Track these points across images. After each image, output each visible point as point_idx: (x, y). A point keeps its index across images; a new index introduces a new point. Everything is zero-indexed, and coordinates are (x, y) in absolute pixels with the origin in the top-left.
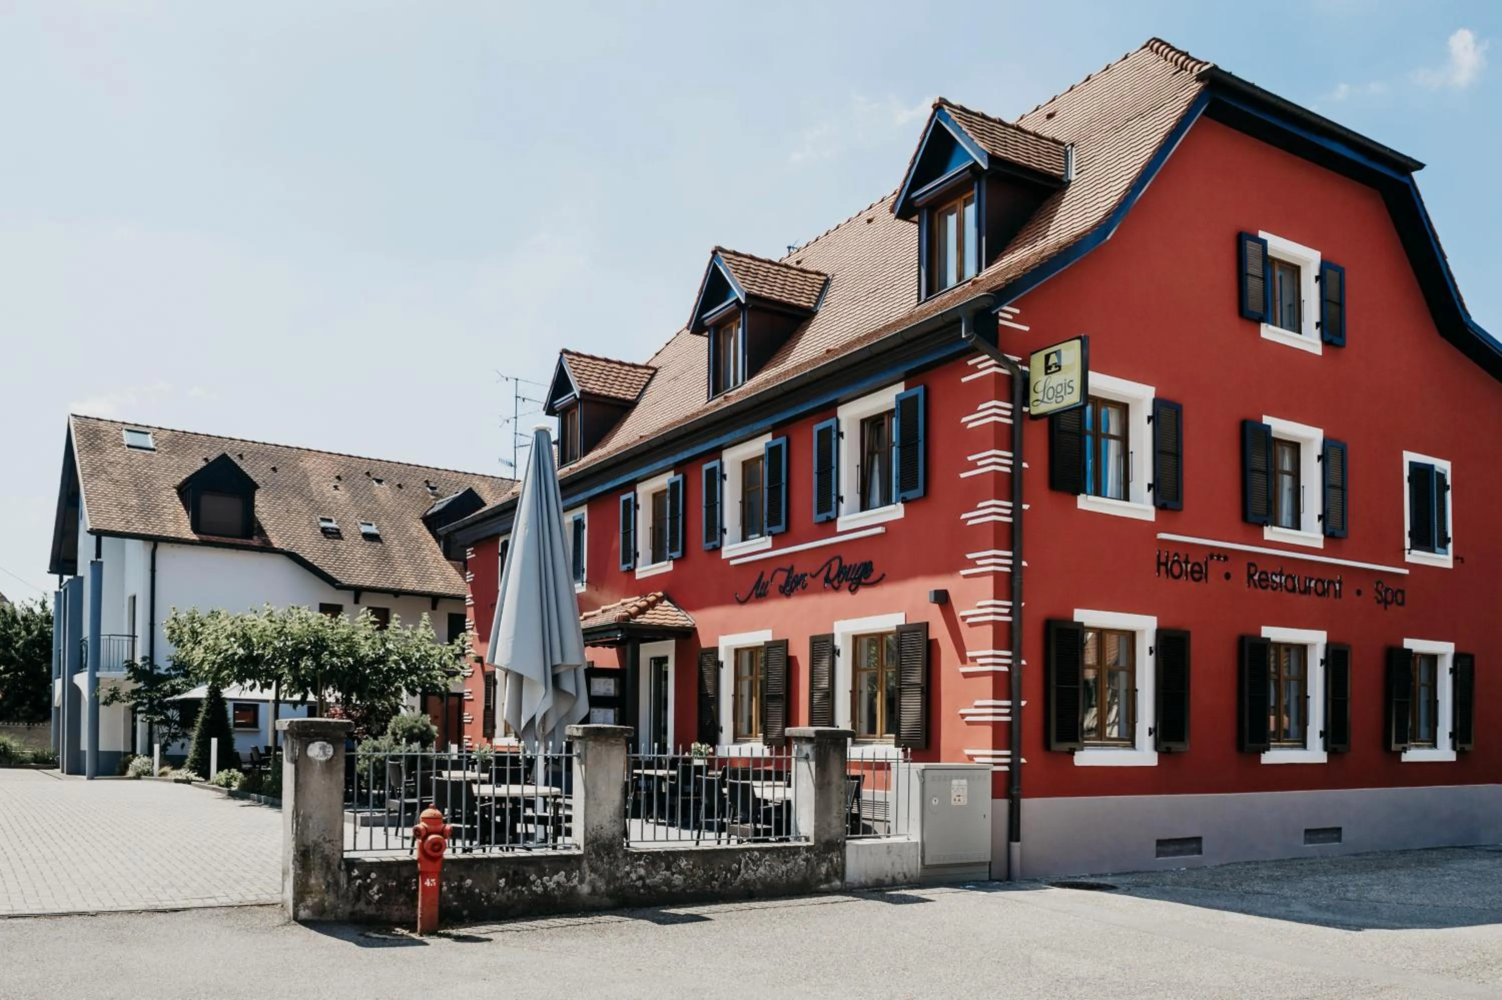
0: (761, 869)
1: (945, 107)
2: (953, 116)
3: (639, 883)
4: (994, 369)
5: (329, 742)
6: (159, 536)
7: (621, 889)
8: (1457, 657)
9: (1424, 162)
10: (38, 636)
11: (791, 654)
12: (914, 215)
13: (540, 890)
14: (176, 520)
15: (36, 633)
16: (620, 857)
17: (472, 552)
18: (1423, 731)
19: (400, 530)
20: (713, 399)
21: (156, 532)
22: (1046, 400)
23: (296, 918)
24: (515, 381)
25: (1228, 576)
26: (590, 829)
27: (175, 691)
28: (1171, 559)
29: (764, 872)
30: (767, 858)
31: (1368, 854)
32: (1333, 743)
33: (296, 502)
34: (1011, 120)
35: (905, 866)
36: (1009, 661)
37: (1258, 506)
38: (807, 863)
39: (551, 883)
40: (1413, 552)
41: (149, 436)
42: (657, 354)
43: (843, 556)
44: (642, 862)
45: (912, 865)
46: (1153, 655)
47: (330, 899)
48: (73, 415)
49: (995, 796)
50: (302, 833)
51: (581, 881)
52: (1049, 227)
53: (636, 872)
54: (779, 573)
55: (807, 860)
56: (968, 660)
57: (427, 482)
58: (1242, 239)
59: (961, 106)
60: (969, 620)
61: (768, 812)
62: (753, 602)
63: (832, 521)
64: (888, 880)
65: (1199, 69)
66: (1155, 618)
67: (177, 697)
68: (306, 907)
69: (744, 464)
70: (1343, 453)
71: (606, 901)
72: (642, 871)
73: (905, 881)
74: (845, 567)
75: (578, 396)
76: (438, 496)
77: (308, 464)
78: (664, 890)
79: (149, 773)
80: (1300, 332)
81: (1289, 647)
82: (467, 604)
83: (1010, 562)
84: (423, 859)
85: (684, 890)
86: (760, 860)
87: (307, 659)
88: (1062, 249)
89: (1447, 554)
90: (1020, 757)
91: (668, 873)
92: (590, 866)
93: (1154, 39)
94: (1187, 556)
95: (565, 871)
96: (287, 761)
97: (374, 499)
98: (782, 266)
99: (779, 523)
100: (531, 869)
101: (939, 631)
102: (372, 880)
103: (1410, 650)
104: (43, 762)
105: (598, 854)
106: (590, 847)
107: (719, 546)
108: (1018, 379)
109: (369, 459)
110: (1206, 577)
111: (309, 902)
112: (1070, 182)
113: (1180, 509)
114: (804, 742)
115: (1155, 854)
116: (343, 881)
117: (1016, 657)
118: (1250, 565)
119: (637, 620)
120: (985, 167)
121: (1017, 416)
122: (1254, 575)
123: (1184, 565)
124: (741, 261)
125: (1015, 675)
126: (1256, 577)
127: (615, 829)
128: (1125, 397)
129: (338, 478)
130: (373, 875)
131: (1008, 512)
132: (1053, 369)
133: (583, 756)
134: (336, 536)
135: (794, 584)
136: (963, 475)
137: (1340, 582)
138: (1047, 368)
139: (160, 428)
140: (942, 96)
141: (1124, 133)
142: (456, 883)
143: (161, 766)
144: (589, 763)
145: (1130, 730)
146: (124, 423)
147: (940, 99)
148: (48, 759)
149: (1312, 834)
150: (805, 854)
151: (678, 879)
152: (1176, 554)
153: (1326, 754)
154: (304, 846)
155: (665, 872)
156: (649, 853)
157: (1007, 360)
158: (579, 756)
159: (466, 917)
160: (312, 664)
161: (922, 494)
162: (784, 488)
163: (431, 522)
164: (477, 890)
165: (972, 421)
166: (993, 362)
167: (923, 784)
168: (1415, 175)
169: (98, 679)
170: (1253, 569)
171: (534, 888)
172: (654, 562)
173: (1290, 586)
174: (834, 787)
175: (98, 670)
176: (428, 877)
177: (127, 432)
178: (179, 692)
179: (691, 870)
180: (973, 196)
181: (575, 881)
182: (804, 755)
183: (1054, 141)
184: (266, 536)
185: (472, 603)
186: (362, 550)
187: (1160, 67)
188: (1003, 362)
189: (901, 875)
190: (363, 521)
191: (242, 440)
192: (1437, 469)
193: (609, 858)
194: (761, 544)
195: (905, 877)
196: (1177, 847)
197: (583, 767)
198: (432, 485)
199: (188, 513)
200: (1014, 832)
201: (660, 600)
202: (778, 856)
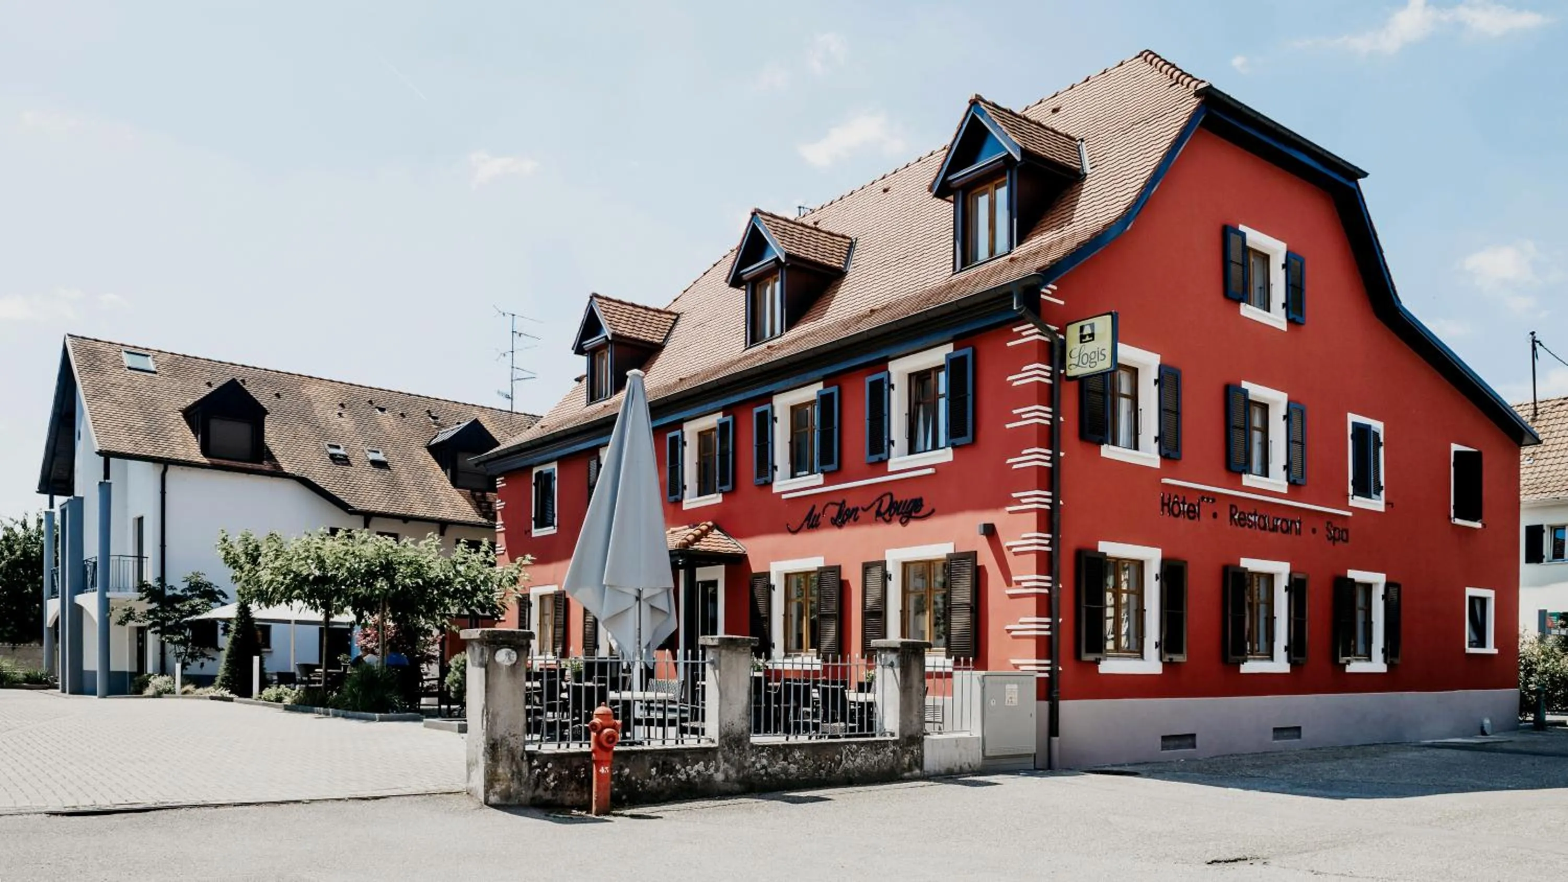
0: (858, 760)
1: (980, 103)
2: (988, 112)
3: (762, 772)
4: (1037, 337)
5: (513, 649)
6: (169, 459)
7: (748, 777)
8: (1388, 585)
9: (1367, 171)
10: (21, 555)
11: (843, 578)
12: (949, 195)
13: (684, 777)
14: (185, 443)
15: (18, 553)
16: (748, 749)
17: (503, 482)
18: (1361, 648)
19: (407, 457)
20: (750, 347)
21: (165, 454)
22: (1081, 364)
23: (486, 803)
24: (511, 316)
25: (1215, 515)
26: (723, 725)
27: (194, 611)
28: (1172, 500)
29: (860, 762)
30: (863, 750)
31: (1321, 748)
32: (1294, 656)
33: (303, 429)
34: (1018, 111)
35: (970, 758)
36: (1049, 585)
37: (1238, 458)
38: (894, 755)
39: (693, 772)
40: (1355, 497)
41: (149, 358)
42: (675, 300)
43: (894, 494)
44: (765, 754)
45: (974, 757)
46: (1159, 581)
47: (514, 786)
48: (69, 335)
49: (1038, 699)
50: (492, 729)
51: (717, 770)
52: (1073, 214)
53: (760, 762)
54: (830, 507)
55: (894, 752)
56: (1014, 584)
57: (428, 411)
58: (1227, 233)
59: (993, 103)
60: (1014, 550)
61: (852, 713)
62: (805, 531)
63: (884, 462)
64: (957, 769)
65: (1196, 87)
66: (1160, 550)
67: (195, 617)
68: (495, 793)
69: (793, 408)
70: (1302, 412)
71: (737, 787)
72: (765, 762)
73: (970, 770)
74: (896, 502)
75: (610, 338)
76: (441, 426)
77: (311, 391)
78: (782, 778)
79: (170, 692)
80: (1269, 311)
81: (1260, 574)
82: (498, 530)
83: (1049, 501)
84: (598, 748)
85: (797, 777)
86: (857, 752)
87: (382, 580)
88: (1093, 237)
89: (1380, 499)
90: (1058, 665)
91: (785, 763)
92: (724, 757)
93: (1147, 51)
94: (1184, 498)
95: (704, 761)
96: (473, 664)
97: (378, 426)
98: (798, 224)
99: (832, 462)
100: (676, 759)
101: (986, 558)
102: (549, 769)
103: (1352, 580)
104: (35, 682)
105: (730, 748)
106: (723, 741)
107: (771, 481)
108: (1057, 343)
109: (371, 388)
110: (1199, 517)
111: (498, 788)
112: (1086, 175)
113: (1180, 459)
114: (888, 652)
115: (1160, 748)
116: (525, 770)
117: (1055, 581)
118: (1232, 506)
119: (695, 547)
120: (1018, 159)
121: (1056, 377)
122: (1235, 514)
123: (1181, 505)
124: (777, 223)
125: (1054, 596)
126: (1236, 517)
127: (744, 725)
128: (1135, 362)
129: (342, 405)
130: (550, 765)
131: (1048, 458)
132: (1087, 338)
133: (716, 662)
134: (345, 462)
135: (845, 517)
136: (1008, 426)
137: (1300, 522)
138: (1082, 337)
139: (159, 351)
140: (978, 93)
141: (1131, 135)
142: (617, 772)
143: (183, 684)
144: (723, 668)
145: (1139, 643)
146: (123, 345)
147: (976, 95)
148: (41, 679)
149: (1279, 732)
150: (892, 747)
151: (793, 768)
152: (1176, 496)
153: (1289, 665)
154: (493, 739)
155: (783, 762)
156: (770, 746)
157: (1049, 330)
158: (712, 663)
159: (625, 800)
160: (386, 584)
161: (971, 439)
162: (836, 431)
163: (436, 451)
164: (633, 778)
165: (1017, 380)
166: (1036, 330)
167: (983, 688)
168: (1360, 181)
169: (109, 599)
170: (1234, 510)
171: (679, 776)
172: (699, 495)
173: (1262, 524)
174: (914, 690)
175: (108, 591)
176: (602, 765)
177: (128, 355)
178: (197, 613)
179: (803, 760)
180: (1006, 181)
181: (712, 770)
182: (889, 662)
183: (1068, 136)
184: (276, 461)
185: (503, 529)
186: (371, 476)
187: (1155, 77)
188: (1045, 331)
189: (967, 765)
190: (369, 448)
191: (243, 366)
192: (1373, 429)
193: (739, 750)
194: (812, 482)
195: (970, 766)
196: (1177, 742)
197: (717, 672)
198: (433, 414)
199: (196, 436)
200: (1053, 727)
201: (710, 529)
202: (871, 749)
